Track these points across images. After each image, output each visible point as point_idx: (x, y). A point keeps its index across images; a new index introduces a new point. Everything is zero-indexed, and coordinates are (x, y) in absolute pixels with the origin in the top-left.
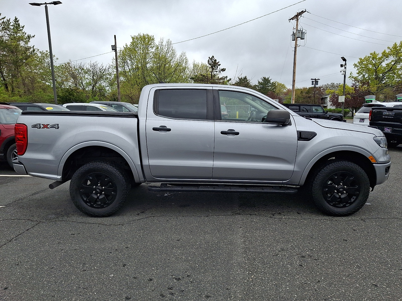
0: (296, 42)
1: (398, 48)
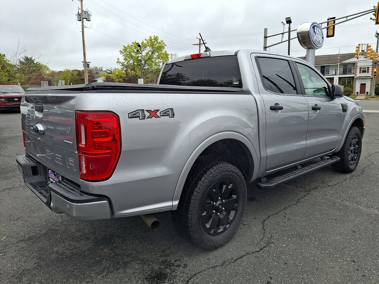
0: (83, 23)
1: (153, 41)
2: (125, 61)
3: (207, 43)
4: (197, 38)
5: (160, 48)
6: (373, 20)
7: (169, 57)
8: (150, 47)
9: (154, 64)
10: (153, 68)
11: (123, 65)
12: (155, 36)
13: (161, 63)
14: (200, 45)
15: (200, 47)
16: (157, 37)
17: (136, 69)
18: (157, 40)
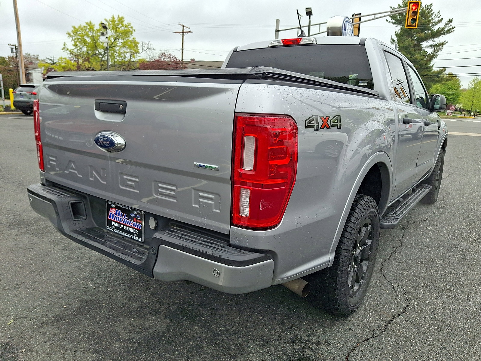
1: (117, 22)
2: (74, 47)
3: (192, 32)
4: (180, 23)
5: (127, 33)
6: (388, 22)
7: (138, 46)
8: (112, 31)
9: (117, 54)
10: (116, 60)
11: (72, 53)
12: (120, 16)
13: (128, 54)
14: (183, 34)
15: (183, 36)
16: (122, 18)
17: (90, 60)
18: (123, 21)
